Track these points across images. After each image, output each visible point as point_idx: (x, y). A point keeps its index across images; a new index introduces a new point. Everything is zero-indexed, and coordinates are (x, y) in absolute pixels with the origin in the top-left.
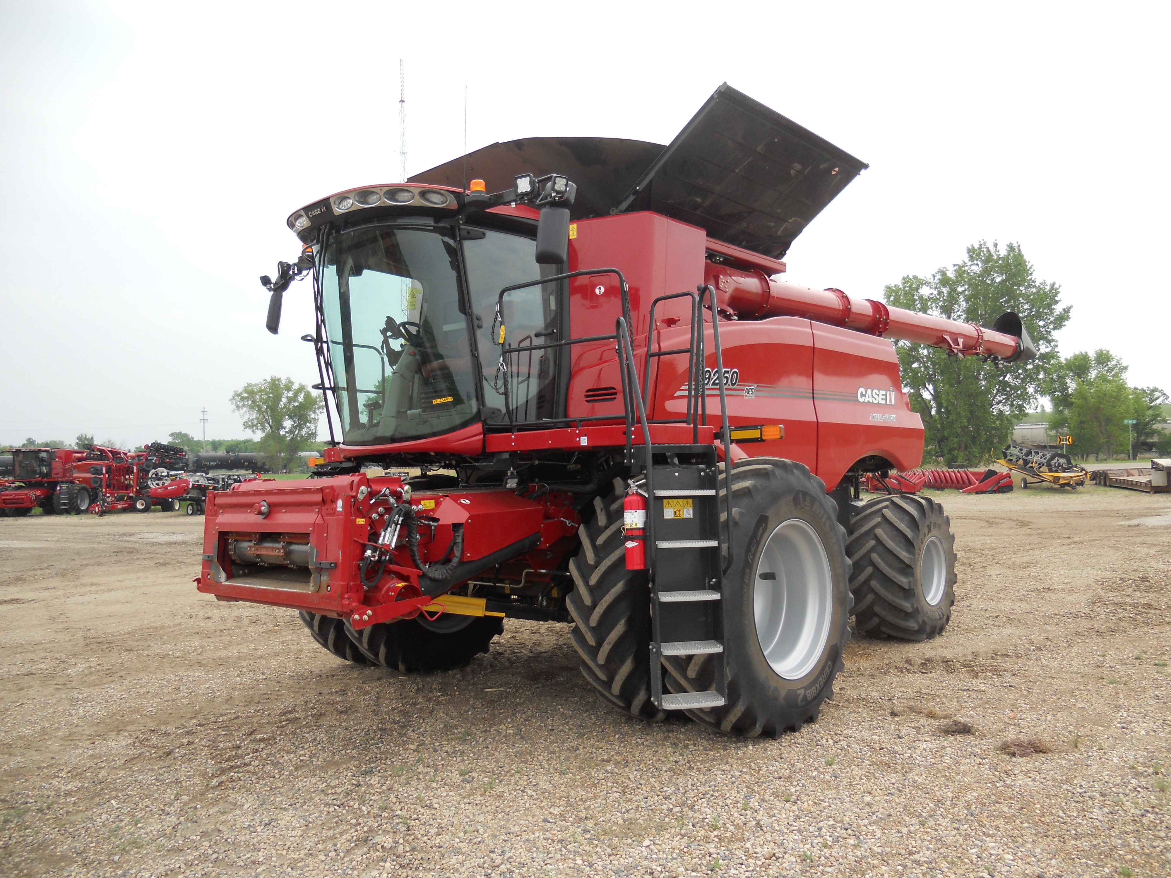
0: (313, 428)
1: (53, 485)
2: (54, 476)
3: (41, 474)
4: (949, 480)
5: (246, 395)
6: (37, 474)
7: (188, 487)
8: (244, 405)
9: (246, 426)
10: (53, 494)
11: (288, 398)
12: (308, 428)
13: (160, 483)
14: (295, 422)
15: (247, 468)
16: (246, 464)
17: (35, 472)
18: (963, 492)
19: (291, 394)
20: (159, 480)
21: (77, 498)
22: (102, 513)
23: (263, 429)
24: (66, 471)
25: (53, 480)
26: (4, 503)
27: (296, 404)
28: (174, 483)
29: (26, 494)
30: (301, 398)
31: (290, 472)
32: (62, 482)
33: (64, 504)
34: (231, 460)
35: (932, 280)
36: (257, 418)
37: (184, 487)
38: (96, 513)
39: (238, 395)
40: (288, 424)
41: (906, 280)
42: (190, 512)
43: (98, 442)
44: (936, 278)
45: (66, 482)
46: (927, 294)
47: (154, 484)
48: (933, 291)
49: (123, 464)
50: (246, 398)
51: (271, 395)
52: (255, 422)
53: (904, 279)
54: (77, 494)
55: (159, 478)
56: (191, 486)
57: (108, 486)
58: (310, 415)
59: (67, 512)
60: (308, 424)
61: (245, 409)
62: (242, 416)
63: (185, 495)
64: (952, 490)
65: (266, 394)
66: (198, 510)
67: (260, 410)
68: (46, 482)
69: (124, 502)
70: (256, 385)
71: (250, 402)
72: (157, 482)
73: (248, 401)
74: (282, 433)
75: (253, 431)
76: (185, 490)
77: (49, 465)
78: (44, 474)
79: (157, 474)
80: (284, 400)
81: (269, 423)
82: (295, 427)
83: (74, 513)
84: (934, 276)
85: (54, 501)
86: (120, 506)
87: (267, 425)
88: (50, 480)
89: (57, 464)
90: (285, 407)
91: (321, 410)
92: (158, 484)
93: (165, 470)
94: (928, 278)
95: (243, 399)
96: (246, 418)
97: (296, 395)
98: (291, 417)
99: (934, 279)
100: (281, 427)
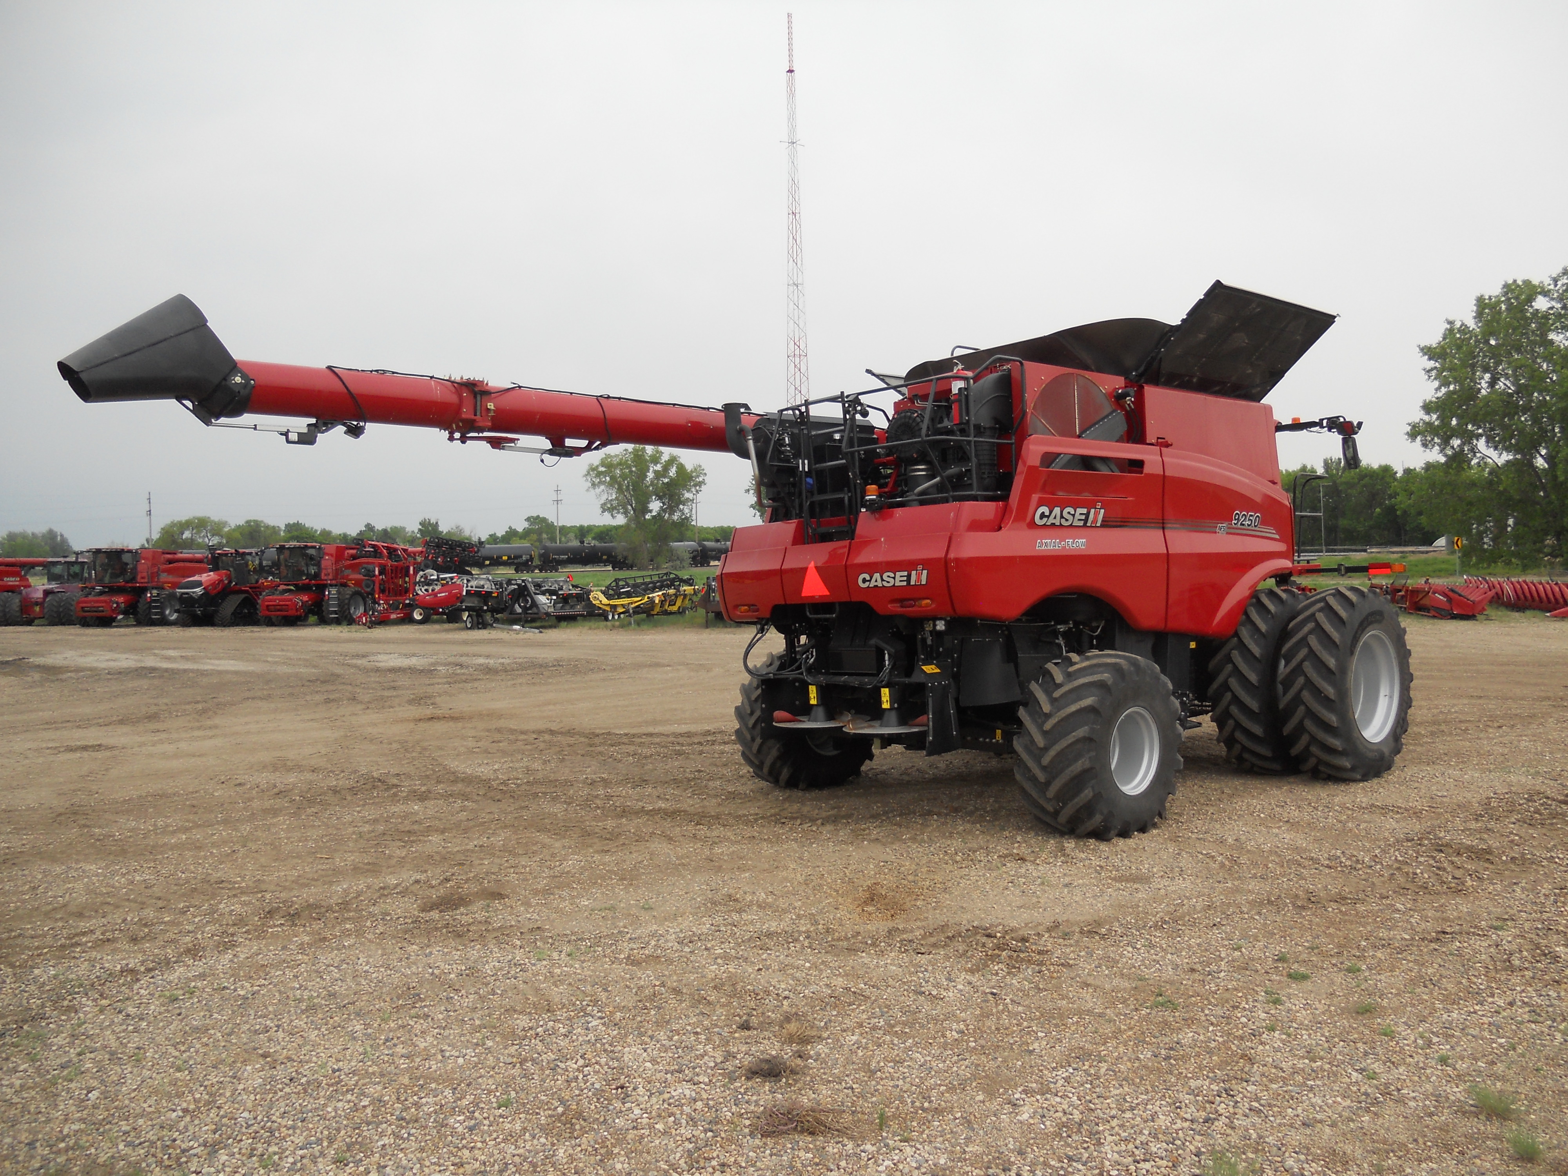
0: (686, 511)
1: (322, 587)
2: (323, 577)
3: (308, 575)
4: (1537, 598)
5: (603, 469)
6: (304, 575)
7: (461, 594)
8: (601, 483)
9: (604, 508)
10: (322, 600)
11: (655, 472)
12: (681, 511)
13: (430, 589)
14: (663, 503)
15: (606, 563)
16: (605, 557)
17: (302, 573)
18: (1552, 616)
19: (659, 467)
20: (429, 584)
21: (349, 604)
22: (372, 625)
23: (626, 513)
24: (337, 572)
25: (322, 582)
26: (268, 610)
27: (666, 480)
28: (446, 588)
29: (291, 600)
30: (673, 472)
32: (331, 585)
33: (335, 612)
34: (585, 552)
35: (1552, 287)
36: (617, 499)
37: (456, 594)
38: (364, 624)
39: (593, 469)
40: (655, 506)
41: (1508, 288)
42: (469, 626)
43: (444, 528)
44: (1560, 283)
45: (336, 586)
46: (1544, 309)
47: (423, 590)
48: (1554, 303)
49: (401, 563)
50: (602, 472)
51: (634, 469)
52: (615, 503)
53: (1506, 286)
54: (350, 599)
55: (428, 582)
56: (464, 593)
57: (382, 591)
58: (683, 495)
59: (338, 622)
60: (681, 507)
61: (602, 487)
62: (598, 496)
63: (459, 604)
64: (1537, 613)
65: (627, 468)
66: (478, 623)
67: (620, 490)
68: (314, 585)
69: (398, 611)
70: (617, 456)
71: (608, 479)
72: (426, 587)
73: (605, 477)
74: (648, 516)
75: (612, 515)
76: (458, 598)
77: (318, 564)
78: (311, 574)
79: (426, 578)
80: (650, 475)
81: (631, 506)
82: (665, 510)
83: (345, 623)
84: (1555, 281)
85: (324, 608)
86: (393, 616)
87: (629, 507)
88: (319, 582)
89: (327, 562)
90: (652, 484)
92: (426, 590)
93: (435, 573)
94: (1546, 284)
95: (599, 474)
96: (604, 497)
97: (666, 468)
98: (660, 498)
99: (1556, 285)
100: (646, 510)
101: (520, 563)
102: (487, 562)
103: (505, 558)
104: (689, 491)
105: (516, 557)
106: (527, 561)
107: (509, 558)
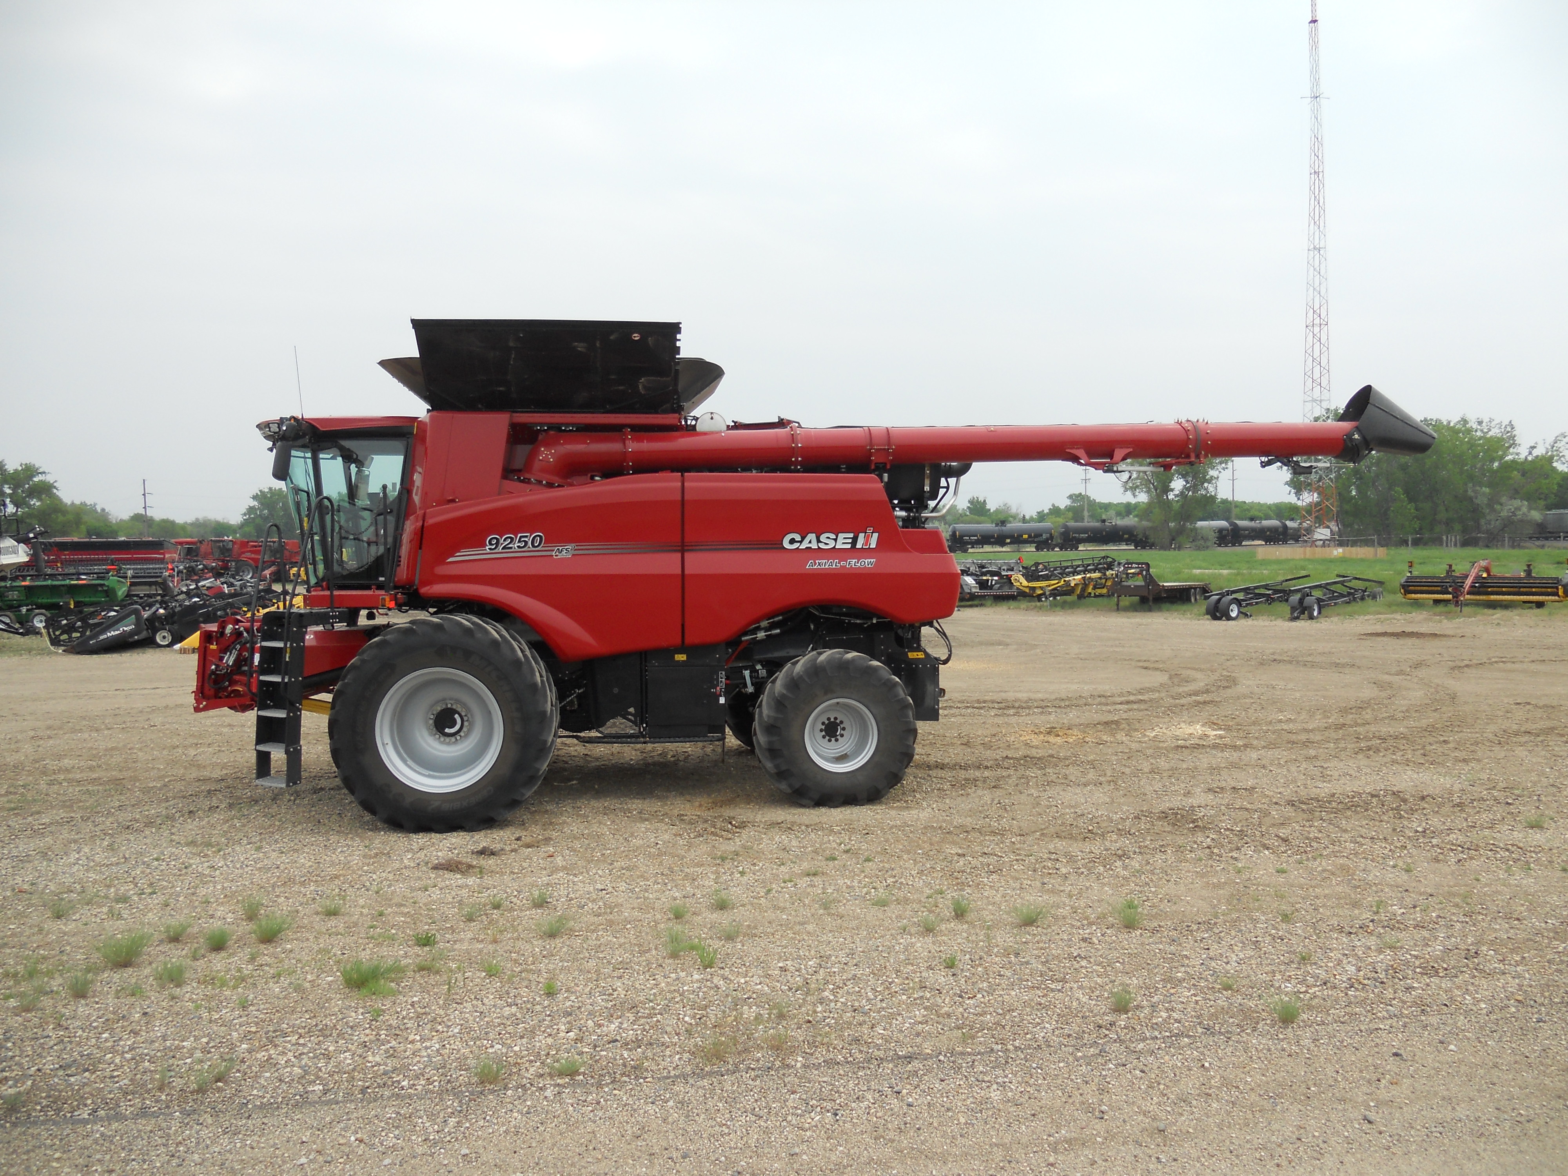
0: (1211, 488)
9: (1126, 486)
12: (1205, 488)
14: (1187, 482)
15: (1128, 542)
16: (1126, 536)
23: (1148, 492)
31: (1179, 548)
34: (1106, 532)
40: (1178, 484)
52: (1137, 483)
60: (1206, 485)
74: (1171, 496)
75: (1134, 493)
81: (1153, 485)
82: (1188, 489)
87: (1151, 487)
91: (1223, 465)
98: (1183, 476)
100: (1167, 489)
101: (1040, 542)
102: (1008, 541)
103: (1025, 536)
104: (1213, 468)
105: (1037, 536)
106: (1047, 539)
107: (1030, 536)
